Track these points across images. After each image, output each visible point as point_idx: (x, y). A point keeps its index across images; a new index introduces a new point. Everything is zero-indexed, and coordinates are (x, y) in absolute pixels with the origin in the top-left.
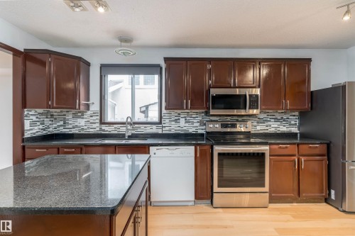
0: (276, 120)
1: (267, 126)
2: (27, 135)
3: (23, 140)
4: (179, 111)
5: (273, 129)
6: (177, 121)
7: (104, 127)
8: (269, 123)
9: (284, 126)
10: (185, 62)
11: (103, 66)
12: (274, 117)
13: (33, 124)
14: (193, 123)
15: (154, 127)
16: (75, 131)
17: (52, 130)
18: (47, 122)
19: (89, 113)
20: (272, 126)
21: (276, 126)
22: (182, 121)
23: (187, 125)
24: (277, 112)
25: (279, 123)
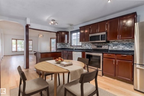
0: (123, 44)
1: (118, 47)
2: (58, 48)
3: (57, 49)
4: (86, 42)
5: (121, 49)
6: (86, 45)
7: (71, 47)
8: (119, 46)
9: (128, 47)
10: (84, 27)
11: (71, 32)
12: (122, 43)
13: (59, 46)
14: (90, 46)
15: (80, 47)
16: (66, 48)
17: (63, 47)
18: (62, 46)
19: (69, 43)
20: (121, 47)
21: (123, 47)
22: (87, 45)
23: (88, 46)
24: (123, 41)
25: (125, 46)
